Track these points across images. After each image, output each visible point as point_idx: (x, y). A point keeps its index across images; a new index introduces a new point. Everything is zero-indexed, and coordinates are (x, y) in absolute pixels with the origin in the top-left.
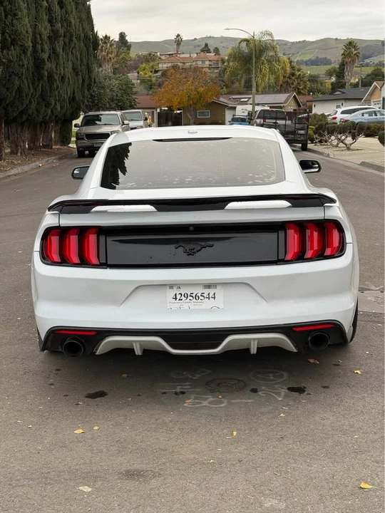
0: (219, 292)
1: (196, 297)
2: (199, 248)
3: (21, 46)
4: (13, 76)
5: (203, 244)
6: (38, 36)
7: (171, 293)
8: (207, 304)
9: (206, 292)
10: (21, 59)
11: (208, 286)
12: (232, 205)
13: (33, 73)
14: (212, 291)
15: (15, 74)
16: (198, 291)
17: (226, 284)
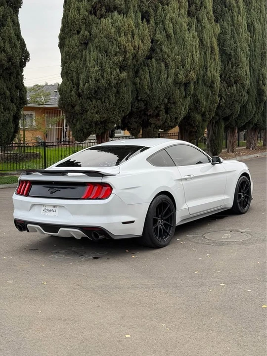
0: (57, 209)
1: (50, 211)
2: (55, 191)
3: (241, 84)
4: (235, 102)
5: (57, 189)
6: (261, 76)
7: (43, 208)
8: (53, 214)
9: (53, 209)
10: (240, 92)
11: (55, 206)
12: (69, 174)
13: (256, 99)
14: (55, 209)
15: (236, 101)
16: (51, 208)
17: (61, 206)
